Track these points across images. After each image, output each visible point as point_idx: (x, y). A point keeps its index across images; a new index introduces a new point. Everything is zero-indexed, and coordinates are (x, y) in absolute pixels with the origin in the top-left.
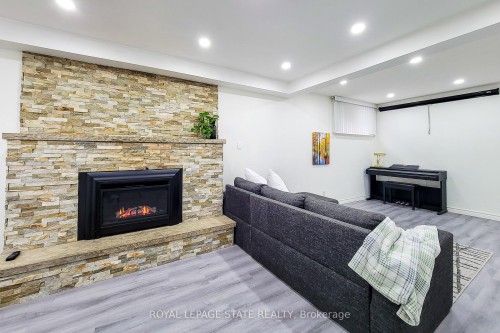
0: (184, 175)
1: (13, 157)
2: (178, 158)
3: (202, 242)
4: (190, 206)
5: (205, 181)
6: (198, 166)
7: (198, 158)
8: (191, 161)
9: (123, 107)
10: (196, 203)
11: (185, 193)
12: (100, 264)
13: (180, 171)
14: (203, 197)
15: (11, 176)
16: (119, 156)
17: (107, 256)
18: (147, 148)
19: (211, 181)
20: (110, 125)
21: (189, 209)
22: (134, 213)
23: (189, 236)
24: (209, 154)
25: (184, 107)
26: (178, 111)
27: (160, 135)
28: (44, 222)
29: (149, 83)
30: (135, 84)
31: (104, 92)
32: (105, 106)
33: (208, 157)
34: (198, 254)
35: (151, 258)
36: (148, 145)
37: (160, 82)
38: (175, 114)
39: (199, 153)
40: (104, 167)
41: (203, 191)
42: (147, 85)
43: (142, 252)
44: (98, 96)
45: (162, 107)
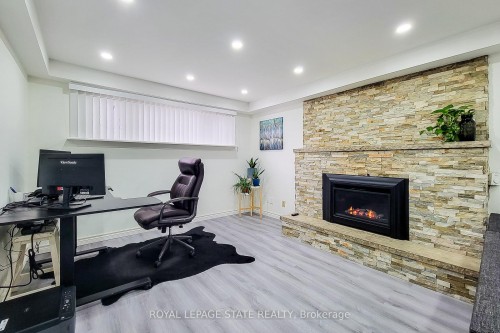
0: (411, 187)
1: (297, 162)
2: (401, 166)
3: (419, 271)
4: (419, 225)
5: (446, 200)
6: (432, 178)
7: (434, 168)
8: (420, 171)
9: (355, 121)
10: (430, 224)
11: (412, 208)
12: (323, 238)
13: (405, 183)
14: (444, 221)
15: (296, 172)
16: (346, 162)
17: (327, 235)
18: (368, 156)
19: (458, 202)
20: (345, 138)
21: (418, 228)
22: (361, 214)
23: (398, 254)
24: (454, 163)
25: (420, 105)
26: (411, 112)
27: (389, 141)
28: (308, 201)
29: (378, 91)
30: (365, 97)
31: (341, 113)
32: (341, 124)
33: (450, 167)
34: (411, 281)
35: (359, 255)
36: (369, 153)
37: (389, 87)
38: (408, 117)
39: (434, 161)
40: (336, 171)
41: (442, 213)
42: (375, 95)
43: (351, 245)
44: (337, 117)
45: (391, 111)
